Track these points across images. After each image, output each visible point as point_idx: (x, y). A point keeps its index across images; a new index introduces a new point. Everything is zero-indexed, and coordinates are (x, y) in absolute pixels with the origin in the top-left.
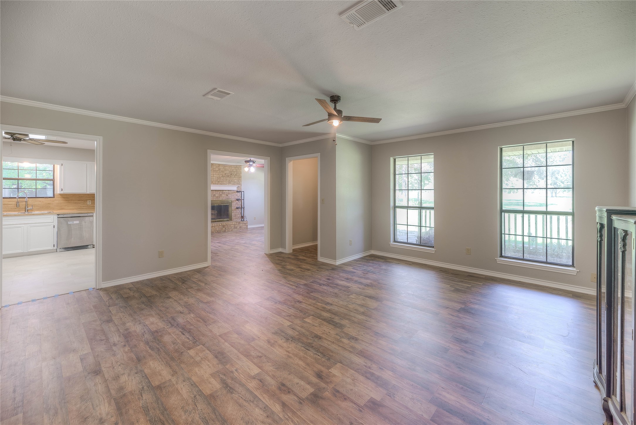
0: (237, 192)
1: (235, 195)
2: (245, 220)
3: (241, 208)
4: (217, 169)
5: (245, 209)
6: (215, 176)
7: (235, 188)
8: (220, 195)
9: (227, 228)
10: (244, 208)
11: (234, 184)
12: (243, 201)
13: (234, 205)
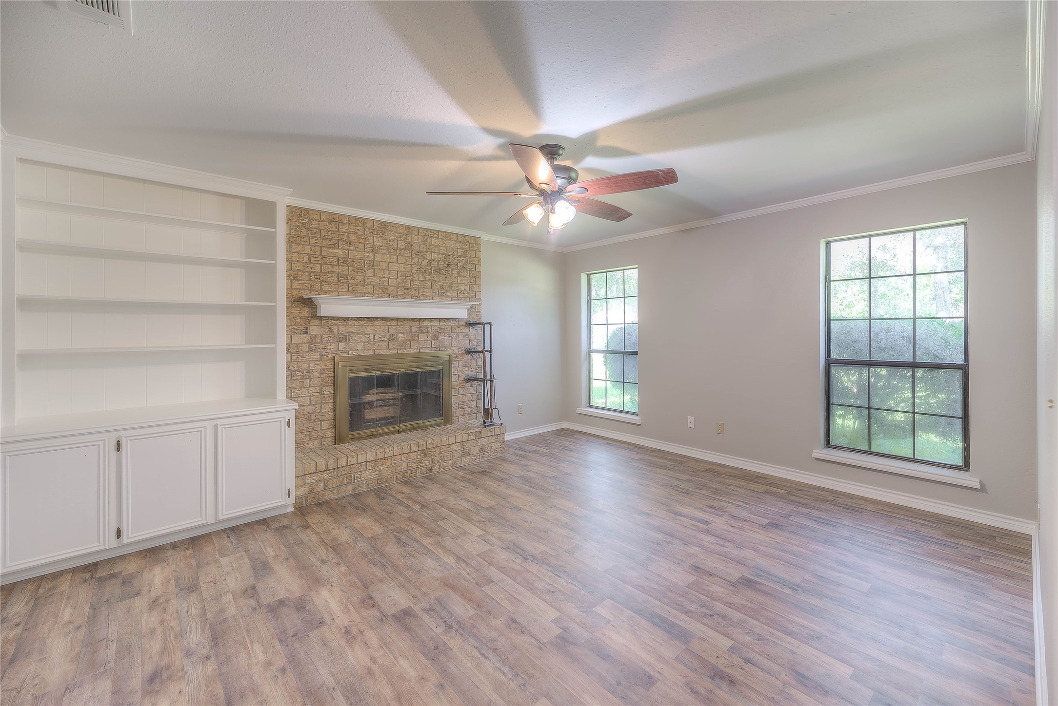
0: (469, 324)
1: (461, 337)
2: (496, 420)
3: (484, 380)
4: (402, 244)
5: (497, 384)
6: (394, 266)
7: (460, 312)
8: (413, 337)
9: (437, 458)
10: (491, 381)
11: (458, 297)
12: (487, 355)
13: (459, 371)
